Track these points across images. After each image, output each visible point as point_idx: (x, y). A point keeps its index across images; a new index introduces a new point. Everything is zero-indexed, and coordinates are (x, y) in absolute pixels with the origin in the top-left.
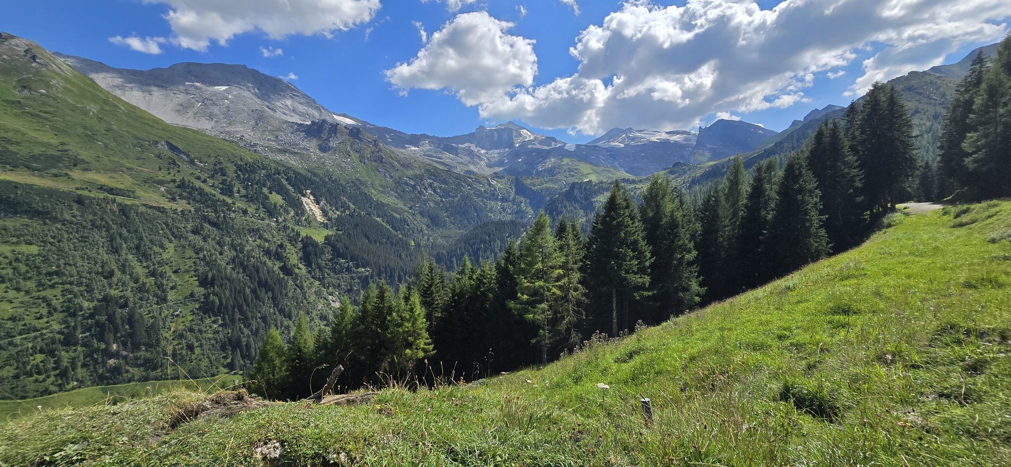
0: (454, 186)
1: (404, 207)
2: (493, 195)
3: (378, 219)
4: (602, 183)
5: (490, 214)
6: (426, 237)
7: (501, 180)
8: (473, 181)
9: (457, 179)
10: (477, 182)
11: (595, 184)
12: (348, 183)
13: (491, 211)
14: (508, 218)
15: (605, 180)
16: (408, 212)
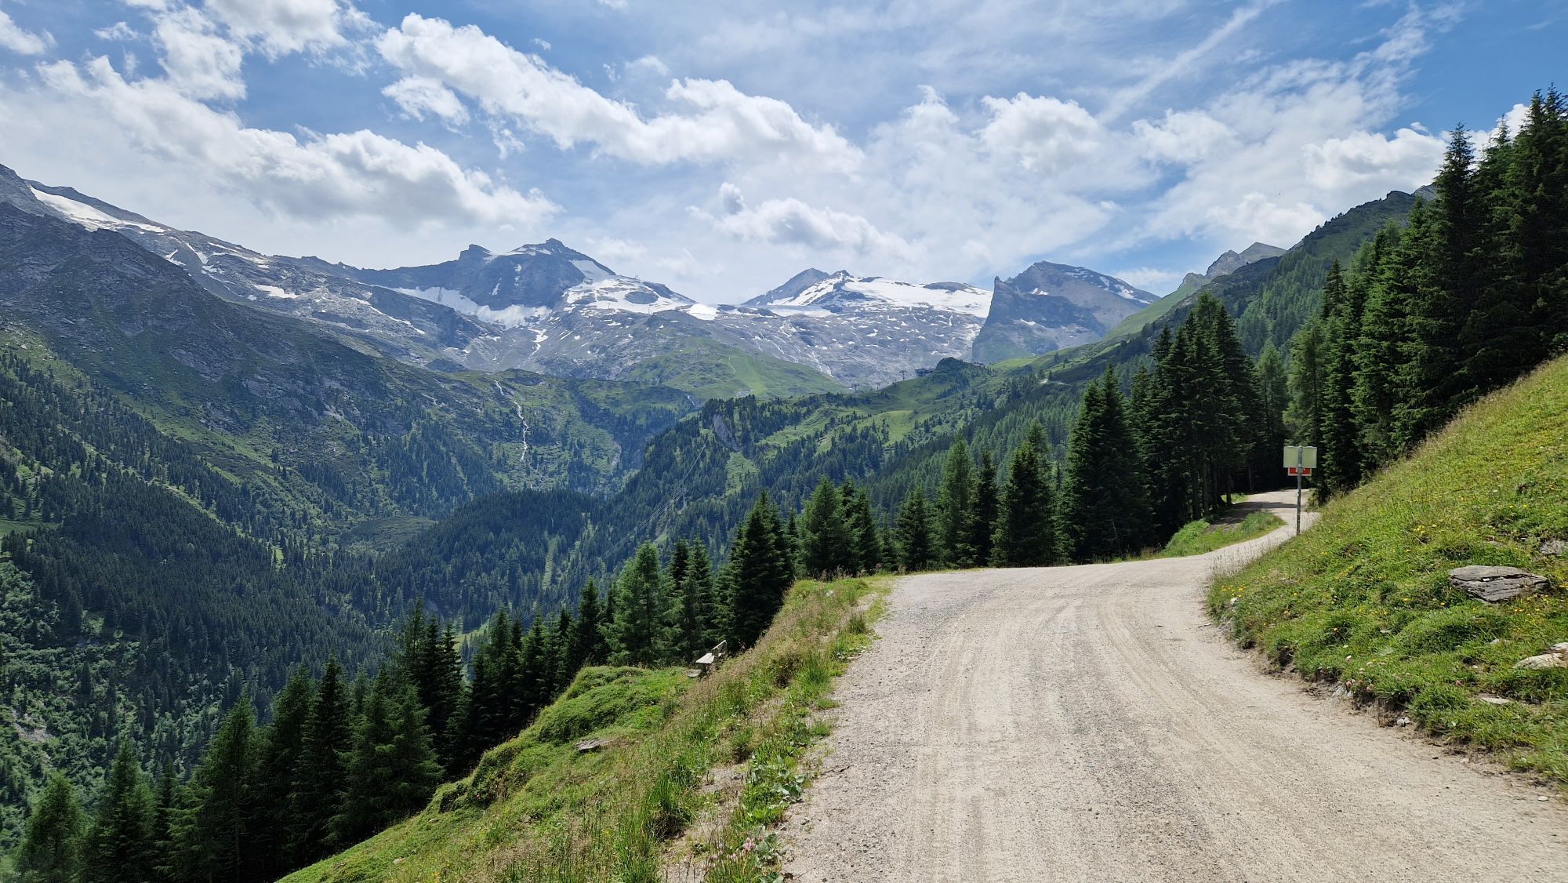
0: (399, 402)
1: (253, 455)
2: (508, 424)
3: (174, 488)
4: (779, 402)
5: (499, 476)
6: (317, 537)
7: (529, 388)
8: (454, 388)
9: (409, 381)
10: (466, 391)
11: (763, 407)
12: (80, 386)
13: (501, 465)
14: (548, 484)
15: (785, 396)
16: (265, 469)
